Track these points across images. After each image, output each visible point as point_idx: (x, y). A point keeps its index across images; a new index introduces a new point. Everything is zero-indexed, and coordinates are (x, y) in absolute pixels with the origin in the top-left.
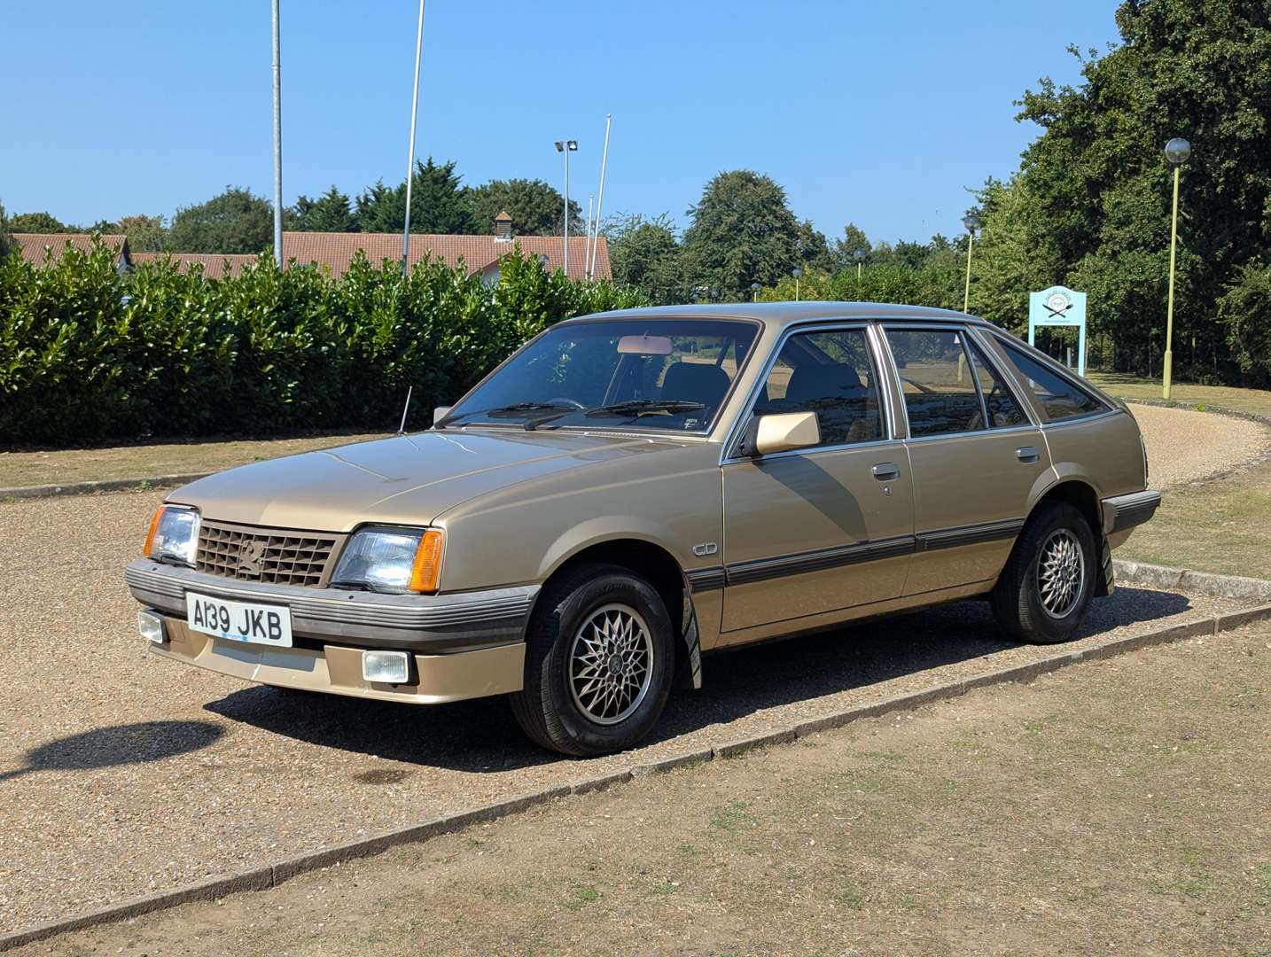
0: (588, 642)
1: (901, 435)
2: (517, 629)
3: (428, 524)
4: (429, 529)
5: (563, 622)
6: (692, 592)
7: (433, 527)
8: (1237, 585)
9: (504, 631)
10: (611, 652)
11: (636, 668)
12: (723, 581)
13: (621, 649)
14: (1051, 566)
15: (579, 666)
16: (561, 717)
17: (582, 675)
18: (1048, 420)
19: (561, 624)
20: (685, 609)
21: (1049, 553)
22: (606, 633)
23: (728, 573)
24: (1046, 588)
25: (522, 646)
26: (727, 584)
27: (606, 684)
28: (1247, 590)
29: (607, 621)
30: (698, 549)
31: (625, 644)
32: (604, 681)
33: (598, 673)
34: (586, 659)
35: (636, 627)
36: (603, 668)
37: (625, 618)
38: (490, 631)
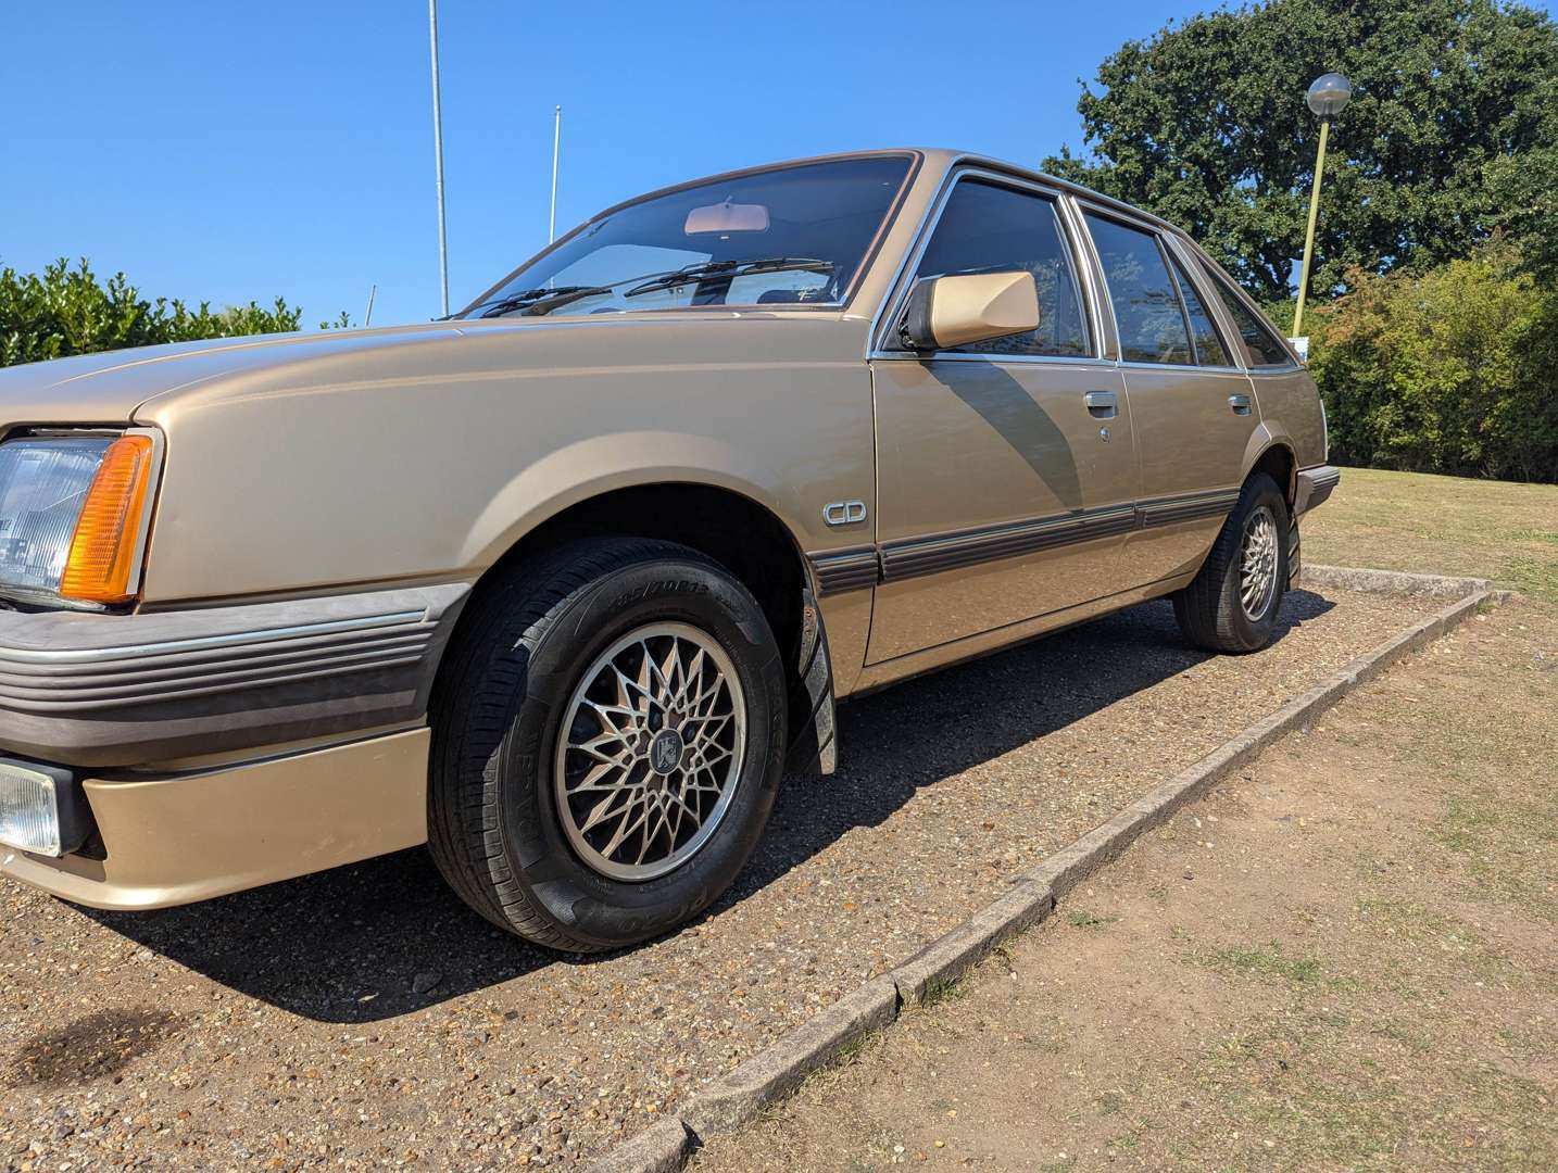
0: (602, 710)
1: (1111, 355)
2: (398, 695)
3: (127, 418)
4: (130, 431)
5: (535, 671)
6: (821, 596)
7: (135, 425)
8: (1367, 578)
9: (360, 703)
10: (655, 726)
11: (711, 753)
12: (875, 574)
13: (676, 717)
14: (1253, 554)
15: (580, 764)
16: (534, 887)
17: (588, 784)
18: (1252, 365)
19: (531, 676)
20: (806, 628)
21: (1252, 538)
22: (643, 685)
23: (883, 560)
24: (1246, 582)
25: (417, 738)
26: (881, 579)
27: (645, 797)
28: (1380, 583)
29: (648, 661)
30: (833, 511)
31: (686, 707)
32: (640, 791)
33: (625, 775)
34: (597, 748)
35: (710, 668)
36: (638, 763)
37: (688, 650)
38: (314, 706)
